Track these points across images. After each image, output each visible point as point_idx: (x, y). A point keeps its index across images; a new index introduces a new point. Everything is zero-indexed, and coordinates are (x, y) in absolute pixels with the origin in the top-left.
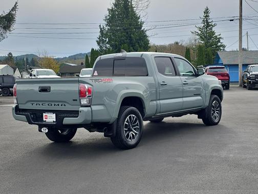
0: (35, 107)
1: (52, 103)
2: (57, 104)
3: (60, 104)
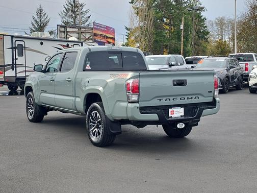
0: (164, 103)
1: (185, 97)
2: (190, 97)
3: (194, 97)
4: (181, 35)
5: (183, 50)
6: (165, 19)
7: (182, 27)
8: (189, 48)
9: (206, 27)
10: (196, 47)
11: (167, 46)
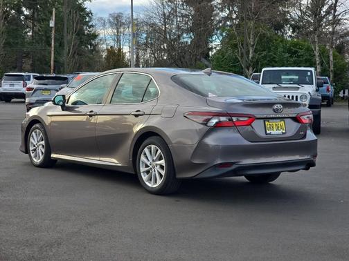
4: (50, 37)
5: (54, 61)
6: (24, 9)
7: (52, 24)
8: (64, 58)
9: (92, 26)
10: (76, 57)
11: (28, 54)
